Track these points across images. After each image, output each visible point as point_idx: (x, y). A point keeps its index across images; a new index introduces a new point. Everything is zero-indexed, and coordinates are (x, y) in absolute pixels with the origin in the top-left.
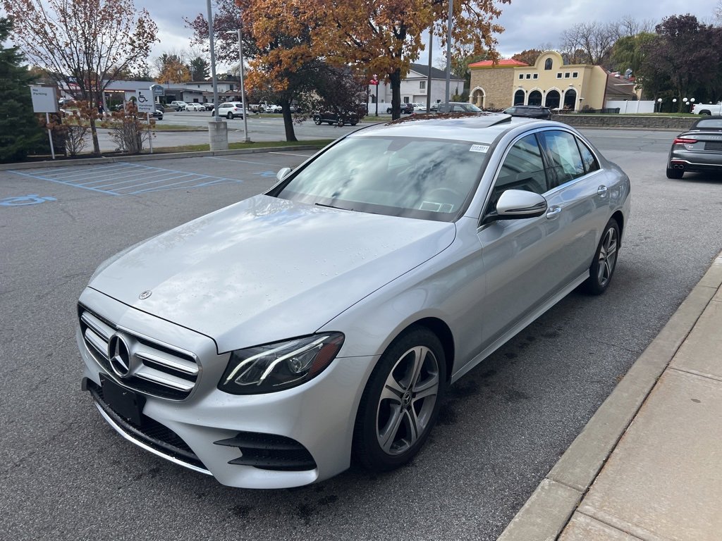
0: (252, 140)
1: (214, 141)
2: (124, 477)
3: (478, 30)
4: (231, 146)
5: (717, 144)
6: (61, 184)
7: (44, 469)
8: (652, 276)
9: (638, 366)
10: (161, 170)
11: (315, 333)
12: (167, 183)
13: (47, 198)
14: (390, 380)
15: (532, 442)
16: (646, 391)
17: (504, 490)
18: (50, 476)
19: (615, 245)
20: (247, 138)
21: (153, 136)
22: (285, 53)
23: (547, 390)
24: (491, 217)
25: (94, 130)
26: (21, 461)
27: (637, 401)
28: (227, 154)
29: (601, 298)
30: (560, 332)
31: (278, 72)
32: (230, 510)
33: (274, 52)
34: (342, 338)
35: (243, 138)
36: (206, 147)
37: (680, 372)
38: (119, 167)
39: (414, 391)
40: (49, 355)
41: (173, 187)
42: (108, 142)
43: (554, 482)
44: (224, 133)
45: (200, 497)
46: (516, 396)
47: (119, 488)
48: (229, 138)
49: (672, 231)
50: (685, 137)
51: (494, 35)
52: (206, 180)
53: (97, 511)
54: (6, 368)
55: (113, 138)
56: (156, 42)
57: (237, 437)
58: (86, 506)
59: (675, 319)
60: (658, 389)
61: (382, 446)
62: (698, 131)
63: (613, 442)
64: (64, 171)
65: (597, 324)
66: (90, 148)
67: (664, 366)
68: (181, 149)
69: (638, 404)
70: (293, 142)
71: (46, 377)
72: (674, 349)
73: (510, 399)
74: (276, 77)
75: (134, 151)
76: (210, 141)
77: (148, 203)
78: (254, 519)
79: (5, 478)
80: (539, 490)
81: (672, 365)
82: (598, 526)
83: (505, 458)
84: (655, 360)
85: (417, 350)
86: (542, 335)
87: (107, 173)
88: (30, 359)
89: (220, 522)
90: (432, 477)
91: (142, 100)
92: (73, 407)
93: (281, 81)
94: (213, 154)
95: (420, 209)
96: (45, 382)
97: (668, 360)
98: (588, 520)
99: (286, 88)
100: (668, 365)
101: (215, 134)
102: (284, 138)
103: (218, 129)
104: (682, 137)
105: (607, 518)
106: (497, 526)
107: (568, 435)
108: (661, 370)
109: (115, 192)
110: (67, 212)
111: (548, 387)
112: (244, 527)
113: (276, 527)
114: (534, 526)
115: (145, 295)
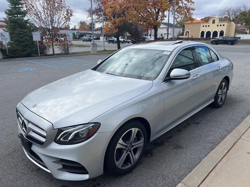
0: (106, 49)
1: (92, 50)
2: (27, 171)
3: (186, 10)
4: (98, 52)
6: (40, 64)
8: (242, 101)
9: (228, 137)
10: (73, 60)
11: (89, 123)
12: (74, 64)
13: (33, 69)
14: (121, 141)
18: (3, 169)
19: (226, 89)
20: (104, 49)
21: (72, 48)
22: (117, 20)
24: (168, 79)
25: (53, 46)
27: (224, 152)
28: (96, 54)
29: (219, 109)
30: (200, 122)
31: (115, 26)
33: (114, 20)
34: (100, 125)
35: (103, 49)
36: (90, 52)
37: (245, 141)
38: (60, 59)
39: (132, 145)
41: (75, 65)
42: (57, 51)
43: (183, 185)
44: (96, 47)
46: (178, 147)
47: (24, 175)
48: (97, 49)
51: (191, 11)
52: (87, 63)
53: (14, 183)
54: (2, 128)
55: (59, 49)
56: (73, 16)
57: (60, 160)
58: (11, 181)
60: (234, 147)
61: (117, 166)
63: (211, 169)
64: (42, 60)
65: (216, 120)
66: (51, 53)
67: (239, 138)
68: (82, 53)
69: (225, 153)
71: (13, 132)
72: (244, 131)
73: (175, 148)
74: (114, 28)
75: (66, 53)
77: (66, 71)
81: (242, 138)
84: (236, 135)
85: (133, 129)
86: (193, 123)
87: (55, 61)
90: (138, 178)
91: (68, 36)
92: (19, 143)
94: (92, 54)
95: (142, 75)
96: (12, 133)
97: (241, 135)
99: (117, 31)
100: (241, 137)
101: (93, 47)
103: (93, 46)
107: (195, 164)
108: (237, 140)
109: (56, 67)
110: (38, 74)
111: (191, 144)
115: (35, 106)
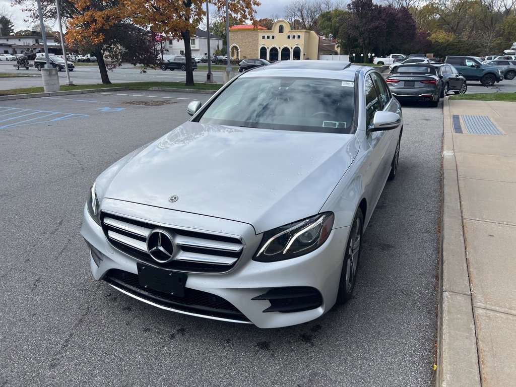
0: (74, 83)
1: (47, 84)
5: (411, 82)
7: (91, 345)
8: (414, 166)
9: (447, 220)
10: (10, 109)
11: (318, 214)
15: (414, 273)
16: (462, 233)
17: (416, 303)
20: (70, 82)
22: (98, 15)
23: (401, 240)
26: (66, 342)
30: (385, 205)
31: (94, 29)
32: (256, 346)
33: (89, 13)
34: (333, 215)
35: (67, 82)
36: (42, 89)
37: (472, 220)
40: (27, 261)
41: (32, 122)
43: (451, 293)
44: (56, 78)
45: (228, 342)
46: (386, 247)
49: (408, 138)
50: (392, 78)
52: (57, 116)
57: (268, 293)
58: (147, 363)
59: (447, 190)
60: (467, 232)
62: (399, 74)
65: (403, 198)
67: (461, 218)
70: (108, 85)
71: (37, 277)
73: (383, 249)
74: (93, 33)
76: (44, 84)
78: (276, 349)
79: (63, 357)
80: (446, 299)
81: (465, 217)
82: (492, 313)
83: (405, 284)
84: (453, 215)
88: (12, 265)
89: (255, 355)
93: (98, 36)
94: (49, 95)
95: (323, 126)
97: (460, 214)
98: (485, 311)
99: (102, 41)
101: (48, 78)
102: (101, 82)
103: (50, 75)
104: (390, 78)
105: (493, 308)
106: (427, 325)
108: (461, 221)
111: (400, 239)
112: (273, 355)
113: (294, 351)
114: (458, 319)
115: (174, 199)
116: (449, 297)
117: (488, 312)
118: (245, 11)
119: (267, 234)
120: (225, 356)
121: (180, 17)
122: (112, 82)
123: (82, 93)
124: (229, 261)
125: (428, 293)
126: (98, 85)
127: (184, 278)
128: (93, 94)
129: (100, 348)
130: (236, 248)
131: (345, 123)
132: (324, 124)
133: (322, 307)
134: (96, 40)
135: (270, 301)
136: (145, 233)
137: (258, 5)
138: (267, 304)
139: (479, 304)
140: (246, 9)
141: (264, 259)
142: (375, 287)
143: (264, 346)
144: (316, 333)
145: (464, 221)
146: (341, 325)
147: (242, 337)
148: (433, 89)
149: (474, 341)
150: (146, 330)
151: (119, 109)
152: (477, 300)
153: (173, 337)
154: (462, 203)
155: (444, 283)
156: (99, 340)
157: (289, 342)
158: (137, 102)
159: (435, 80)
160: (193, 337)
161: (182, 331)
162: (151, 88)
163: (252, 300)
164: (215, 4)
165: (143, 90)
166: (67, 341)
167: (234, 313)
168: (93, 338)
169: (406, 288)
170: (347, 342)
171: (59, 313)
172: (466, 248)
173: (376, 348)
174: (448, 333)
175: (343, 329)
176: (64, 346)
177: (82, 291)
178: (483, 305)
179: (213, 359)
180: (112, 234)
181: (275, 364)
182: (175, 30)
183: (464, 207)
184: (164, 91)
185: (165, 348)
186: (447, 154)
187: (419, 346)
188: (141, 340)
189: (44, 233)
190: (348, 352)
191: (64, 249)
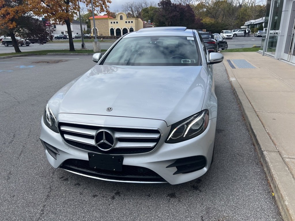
9: (247, 113)
15: (240, 144)
16: (258, 119)
23: (226, 127)
27: (260, 123)
31: (9, 18)
32: (167, 197)
34: (208, 111)
37: (261, 112)
45: (150, 197)
60: (261, 118)
63: (268, 136)
70: (19, 53)
74: (8, 22)
78: (180, 197)
80: (266, 155)
82: (294, 160)
83: (238, 150)
84: (250, 111)
89: (169, 202)
93: (11, 23)
97: (253, 110)
100: (255, 111)
102: (14, 51)
105: (293, 157)
106: (259, 171)
112: (179, 201)
113: (191, 196)
114: (278, 166)
115: (109, 109)
116: (268, 154)
117: (291, 159)
118: (102, 7)
119: (173, 126)
120: (151, 205)
121: (63, 10)
122: (22, 51)
123: (4, 58)
124: (151, 145)
125: (253, 154)
126: (12, 53)
127: (122, 159)
128: (11, 58)
129: (67, 212)
130: (156, 136)
131: (195, 60)
132: (182, 61)
133: (206, 167)
134: (11, 26)
135: (177, 167)
136: (93, 133)
137: (110, 2)
138: (175, 169)
139: (284, 156)
140: (103, 6)
141: (172, 141)
142: (222, 154)
143: (172, 196)
144: (200, 184)
145: (257, 113)
146: (212, 178)
147: (157, 192)
148: (214, 47)
149: (292, 176)
150: (95, 196)
151: (32, 66)
152: (283, 154)
153: (113, 198)
154: (252, 103)
155: (262, 147)
156: (65, 206)
157: (186, 191)
158: (42, 62)
159: (214, 41)
160: (126, 196)
161: (118, 193)
162: (48, 54)
163: (166, 167)
164: (84, 2)
165: (43, 55)
166: (42, 210)
167: (155, 177)
168: (60, 206)
169: (239, 152)
170: (219, 187)
171: (31, 193)
172: (264, 127)
173: (237, 188)
174: (276, 174)
175: (214, 180)
176: (42, 214)
177: (43, 177)
178: (287, 156)
179: (144, 208)
180: (67, 137)
181: (183, 205)
182: (61, 19)
183: (254, 106)
184: (57, 55)
185: (111, 206)
186: (232, 79)
187: (260, 184)
188: (93, 203)
189: (4, 143)
190: (222, 193)
191: (22, 152)
